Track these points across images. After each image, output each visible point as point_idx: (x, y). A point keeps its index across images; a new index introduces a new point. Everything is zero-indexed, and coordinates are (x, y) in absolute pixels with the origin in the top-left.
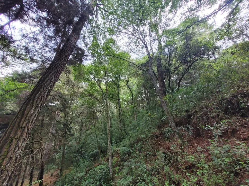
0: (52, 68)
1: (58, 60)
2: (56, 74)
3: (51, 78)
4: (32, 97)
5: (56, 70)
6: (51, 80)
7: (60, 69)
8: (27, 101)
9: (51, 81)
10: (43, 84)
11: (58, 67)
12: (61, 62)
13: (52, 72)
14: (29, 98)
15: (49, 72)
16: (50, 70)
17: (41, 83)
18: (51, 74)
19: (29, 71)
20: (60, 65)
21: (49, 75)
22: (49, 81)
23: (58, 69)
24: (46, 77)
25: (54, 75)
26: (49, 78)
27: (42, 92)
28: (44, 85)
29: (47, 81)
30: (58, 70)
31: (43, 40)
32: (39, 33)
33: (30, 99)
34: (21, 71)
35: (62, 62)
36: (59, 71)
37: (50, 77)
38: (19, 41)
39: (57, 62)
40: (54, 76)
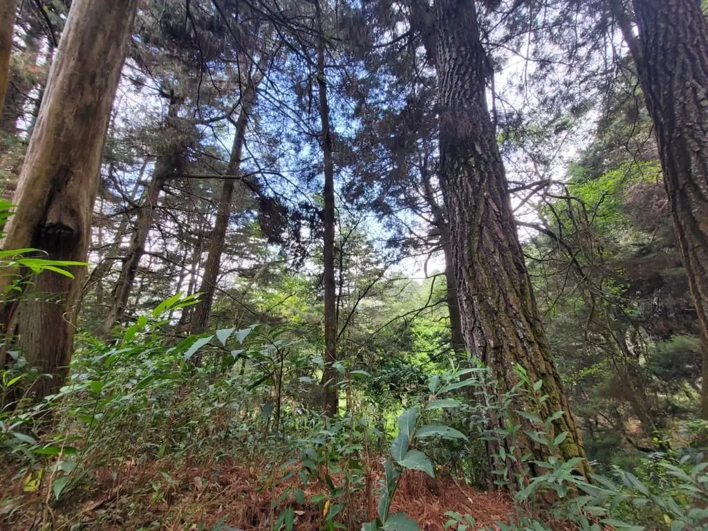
0: (658, 67)
1: (657, 27)
2: (694, 66)
3: (689, 92)
4: (682, 181)
5: (683, 56)
6: (695, 96)
7: (692, 39)
8: (678, 200)
9: (697, 102)
10: (680, 129)
11: (678, 40)
12: (672, 17)
13: (672, 76)
14: (674, 191)
15: (662, 85)
16: (661, 79)
17: (671, 132)
18: (676, 84)
19: (592, 139)
20: (679, 28)
21: (671, 93)
22: (691, 107)
23: (685, 45)
24: (670, 106)
25: (689, 75)
26: (681, 99)
27: (698, 152)
28: (685, 130)
29: (684, 112)
30: (687, 51)
31: (557, 47)
32: (537, 46)
33: (683, 192)
34: (578, 155)
35: (676, 13)
36: (697, 46)
37: (683, 94)
38: (525, 105)
39: (656, 35)
40: (694, 77)
